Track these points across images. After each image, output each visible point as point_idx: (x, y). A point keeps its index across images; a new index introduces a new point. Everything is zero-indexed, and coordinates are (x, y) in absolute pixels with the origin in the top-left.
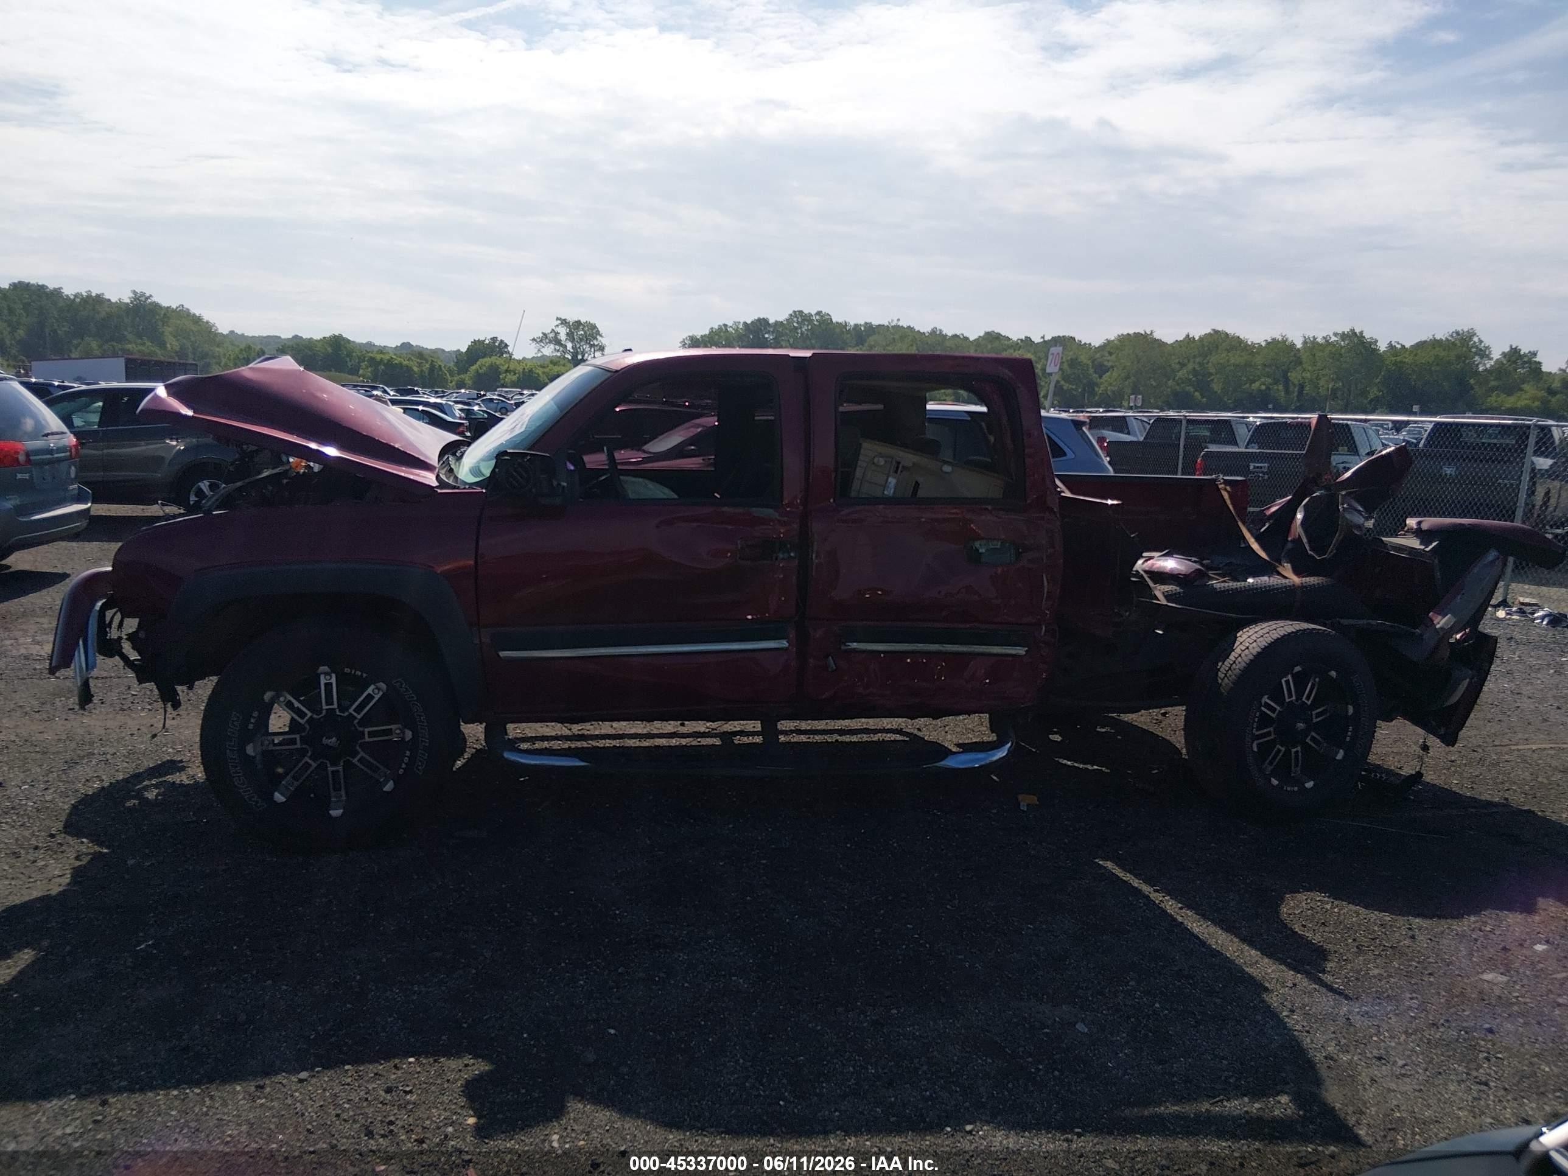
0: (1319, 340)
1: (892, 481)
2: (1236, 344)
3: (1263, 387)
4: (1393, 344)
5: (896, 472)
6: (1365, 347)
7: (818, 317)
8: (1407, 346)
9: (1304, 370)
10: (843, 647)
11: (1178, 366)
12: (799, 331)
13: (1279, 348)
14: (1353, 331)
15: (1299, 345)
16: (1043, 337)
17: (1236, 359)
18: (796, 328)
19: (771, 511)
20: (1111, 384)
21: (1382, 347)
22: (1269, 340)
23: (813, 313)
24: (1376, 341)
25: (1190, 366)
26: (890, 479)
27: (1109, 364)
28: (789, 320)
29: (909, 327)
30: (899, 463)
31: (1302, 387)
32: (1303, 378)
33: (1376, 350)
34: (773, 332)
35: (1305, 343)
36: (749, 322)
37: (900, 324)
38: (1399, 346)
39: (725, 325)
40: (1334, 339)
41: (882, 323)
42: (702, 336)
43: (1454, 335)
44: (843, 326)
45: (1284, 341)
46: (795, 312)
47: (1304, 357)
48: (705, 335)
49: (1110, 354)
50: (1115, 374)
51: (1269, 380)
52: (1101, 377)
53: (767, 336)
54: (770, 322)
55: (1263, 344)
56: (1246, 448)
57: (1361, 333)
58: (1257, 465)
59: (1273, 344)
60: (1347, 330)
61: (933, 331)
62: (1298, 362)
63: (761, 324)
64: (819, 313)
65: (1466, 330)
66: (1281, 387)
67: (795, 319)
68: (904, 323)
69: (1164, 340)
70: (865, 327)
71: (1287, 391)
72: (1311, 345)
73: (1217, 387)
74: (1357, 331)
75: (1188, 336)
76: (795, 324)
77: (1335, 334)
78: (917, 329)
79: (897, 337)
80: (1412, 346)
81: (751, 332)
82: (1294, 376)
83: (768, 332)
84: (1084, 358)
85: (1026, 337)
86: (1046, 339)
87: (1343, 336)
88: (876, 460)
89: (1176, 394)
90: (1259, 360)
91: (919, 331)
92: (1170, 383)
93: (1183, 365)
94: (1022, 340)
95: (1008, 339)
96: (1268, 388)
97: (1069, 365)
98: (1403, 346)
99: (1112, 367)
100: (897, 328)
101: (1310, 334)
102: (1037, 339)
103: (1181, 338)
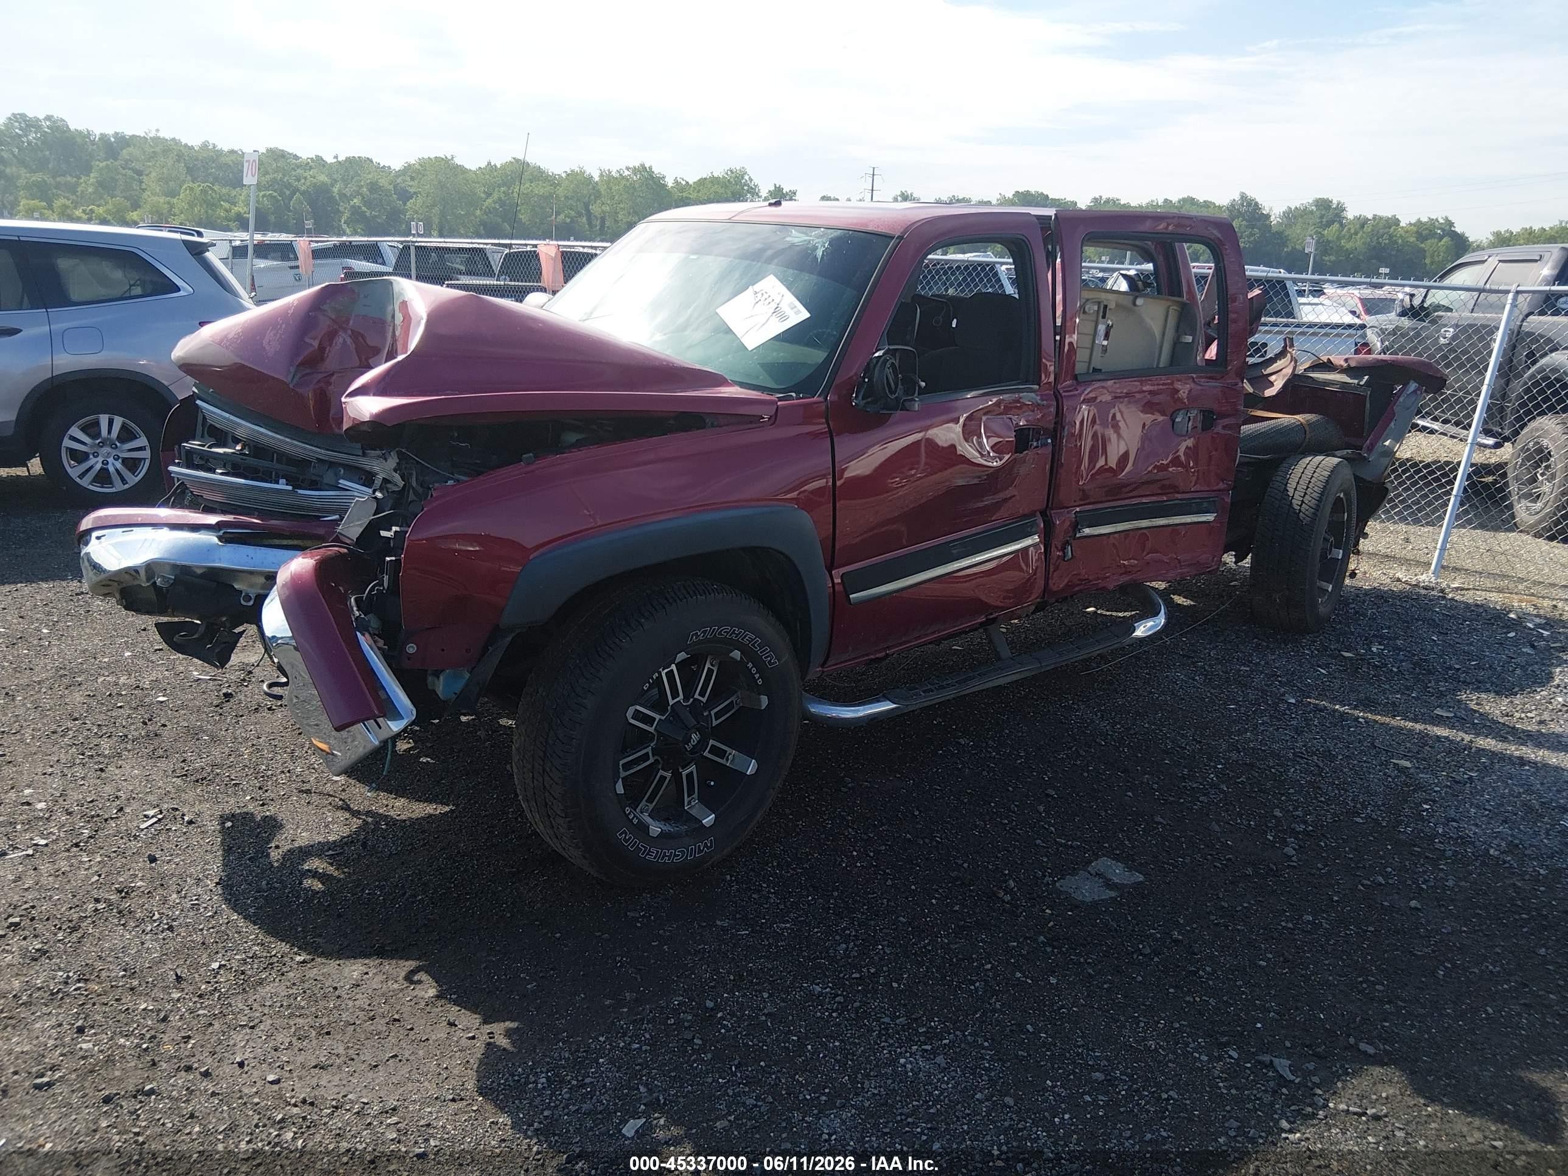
0: (614, 174)
2: (539, 175)
3: (568, 220)
4: (679, 180)
6: (655, 183)
8: (691, 182)
9: (603, 204)
10: (1078, 535)
11: (483, 195)
13: (578, 179)
14: (643, 166)
15: (597, 178)
16: (336, 157)
17: (540, 189)
20: (417, 213)
21: (670, 182)
22: (569, 172)
24: (664, 177)
25: (495, 196)
27: (412, 190)
29: (174, 139)
31: (603, 220)
32: (603, 211)
33: (665, 186)
35: (601, 175)
37: (161, 135)
38: (684, 183)
40: (627, 173)
43: (729, 173)
45: (582, 173)
47: (603, 189)
49: (412, 179)
50: (420, 201)
51: (573, 213)
52: (405, 204)
55: (564, 175)
57: (650, 168)
59: (572, 175)
60: (637, 165)
61: (205, 145)
62: (598, 195)
65: (738, 168)
66: (584, 219)
68: (166, 134)
69: (467, 166)
71: (590, 223)
72: (608, 179)
73: (523, 217)
74: (647, 166)
75: (489, 163)
77: (628, 169)
78: (184, 142)
79: (158, 149)
80: (694, 183)
82: (595, 209)
84: (383, 182)
85: (317, 156)
86: (340, 159)
87: (635, 170)
89: (483, 224)
90: (561, 191)
91: (186, 145)
92: (478, 212)
93: (489, 195)
94: (312, 159)
95: (296, 157)
96: (572, 221)
97: (369, 190)
98: (687, 183)
99: (415, 193)
100: (156, 139)
101: (606, 167)
102: (330, 159)
103: (483, 166)
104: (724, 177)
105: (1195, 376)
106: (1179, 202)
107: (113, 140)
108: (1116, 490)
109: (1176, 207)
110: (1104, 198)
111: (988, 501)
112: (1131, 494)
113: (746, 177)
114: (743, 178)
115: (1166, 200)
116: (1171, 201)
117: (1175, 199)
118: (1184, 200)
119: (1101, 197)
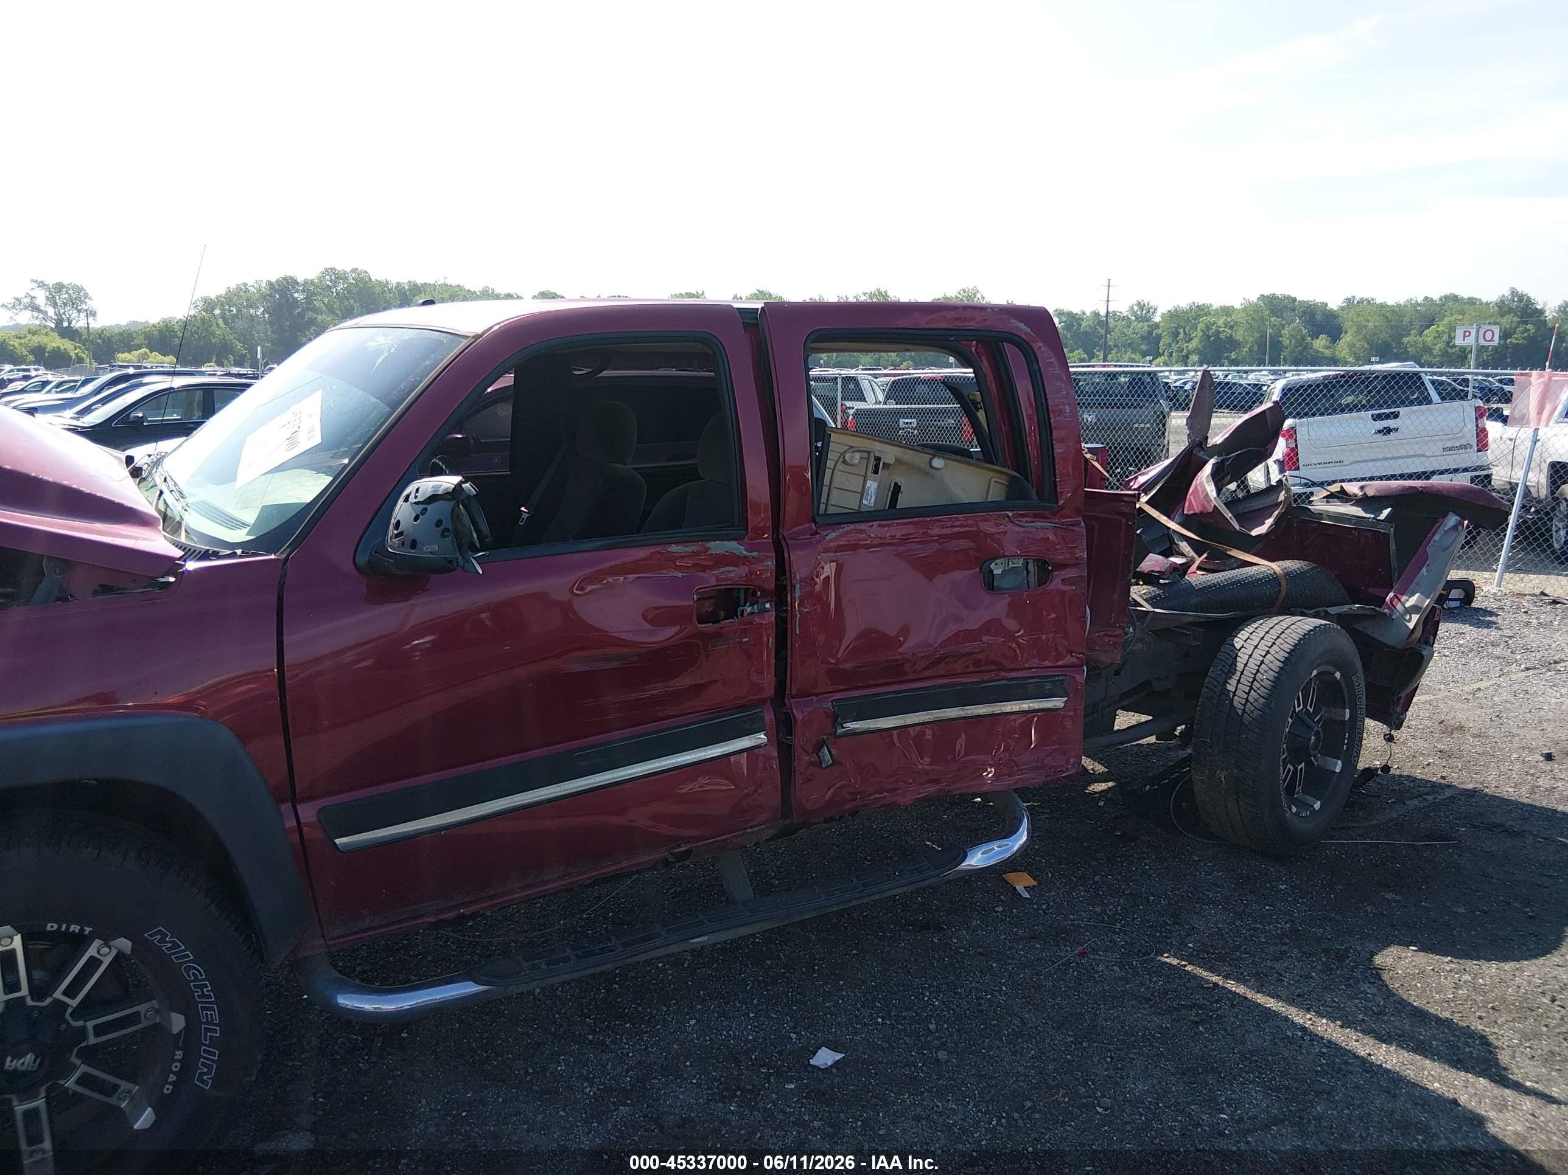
1: (872, 485)
5: (876, 472)
7: (353, 275)
10: (840, 731)
12: (334, 290)
14: (876, 291)
18: (330, 287)
19: (734, 544)
23: (348, 270)
26: (869, 483)
28: (321, 279)
30: (878, 459)
34: (303, 291)
36: (274, 280)
37: (449, 282)
39: (245, 284)
41: (428, 282)
42: (217, 297)
44: (384, 285)
46: (326, 270)
48: (220, 296)
53: (296, 295)
54: (299, 281)
56: (885, 403)
58: (906, 421)
63: (288, 283)
64: (354, 270)
67: (328, 277)
70: (409, 286)
74: (882, 290)
76: (328, 283)
77: (864, 294)
81: (276, 291)
83: (298, 291)
87: (871, 296)
88: (848, 456)
104: (956, 297)
105: (1010, 514)
106: (1441, 300)
107: (407, 288)
108: (895, 671)
109: (1438, 305)
110: (1357, 298)
111: (655, 690)
112: (926, 673)
113: (979, 295)
114: (975, 296)
115: (1426, 298)
116: (1432, 299)
117: (1436, 296)
118: (1446, 297)
119: (1354, 297)
